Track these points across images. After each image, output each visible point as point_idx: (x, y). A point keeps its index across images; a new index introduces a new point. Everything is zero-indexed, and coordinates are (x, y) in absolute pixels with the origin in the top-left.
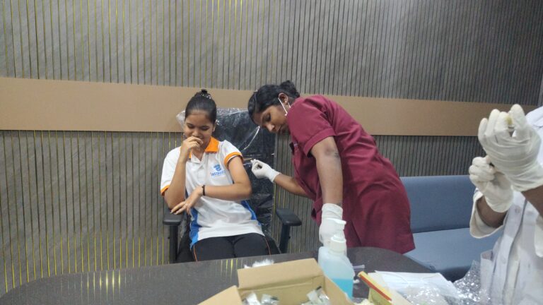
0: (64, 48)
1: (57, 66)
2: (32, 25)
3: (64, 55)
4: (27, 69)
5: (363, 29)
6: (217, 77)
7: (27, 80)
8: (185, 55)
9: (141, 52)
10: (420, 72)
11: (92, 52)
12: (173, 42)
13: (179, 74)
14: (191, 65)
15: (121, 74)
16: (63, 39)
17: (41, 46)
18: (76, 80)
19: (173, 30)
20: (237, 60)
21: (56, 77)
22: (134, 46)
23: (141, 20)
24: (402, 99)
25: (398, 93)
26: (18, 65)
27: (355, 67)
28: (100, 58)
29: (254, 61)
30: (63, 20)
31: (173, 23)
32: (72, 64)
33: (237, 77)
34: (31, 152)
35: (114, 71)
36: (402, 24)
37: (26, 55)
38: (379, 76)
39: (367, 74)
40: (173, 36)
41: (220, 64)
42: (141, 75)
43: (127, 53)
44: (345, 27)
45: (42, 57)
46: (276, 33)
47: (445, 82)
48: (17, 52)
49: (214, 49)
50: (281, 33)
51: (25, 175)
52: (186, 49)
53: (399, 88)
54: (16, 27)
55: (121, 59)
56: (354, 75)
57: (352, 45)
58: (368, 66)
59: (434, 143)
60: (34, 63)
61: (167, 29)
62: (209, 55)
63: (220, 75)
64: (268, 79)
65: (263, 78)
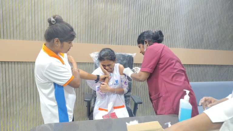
2: (33, 19)
4: (31, 36)
7: (31, 41)
8: (94, 31)
10: (193, 37)
12: (89, 25)
13: (91, 38)
14: (97, 34)
17: (36, 27)
19: (89, 20)
20: (116, 32)
23: (77, 16)
24: (185, 49)
25: (184, 46)
26: (27, 35)
31: (90, 18)
33: (115, 39)
36: (185, 17)
37: (31, 31)
38: (176, 39)
39: (170, 38)
40: (89, 23)
41: (108, 34)
45: (37, 32)
47: (204, 41)
48: (27, 30)
49: (106, 28)
50: (134, 21)
51: (29, 80)
52: (94, 28)
53: (184, 44)
54: (27, 20)
57: (164, 26)
59: (200, 68)
60: (34, 34)
61: (87, 20)
62: (104, 31)
63: (108, 39)
64: (128, 40)
65: (126, 40)
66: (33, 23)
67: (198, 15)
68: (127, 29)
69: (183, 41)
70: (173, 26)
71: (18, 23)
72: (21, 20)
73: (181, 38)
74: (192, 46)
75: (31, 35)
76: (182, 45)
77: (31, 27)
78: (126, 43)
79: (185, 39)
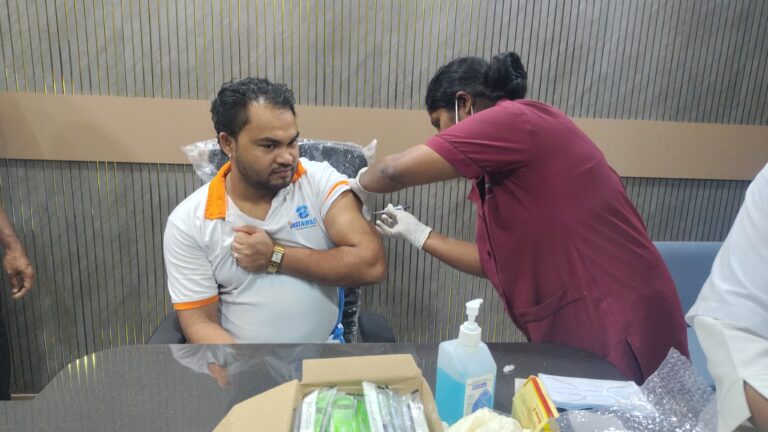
0: (183, 57)
1: (175, 82)
2: (146, 29)
5: (604, 12)
7: (140, 99)
9: (279, 60)
13: (328, 88)
14: (345, 76)
16: (182, 44)
17: (156, 55)
19: (321, 28)
21: (174, 95)
23: (278, 17)
25: (661, 112)
26: (130, 81)
27: (589, 73)
32: (193, 78)
33: (408, 91)
34: (146, 189)
38: (630, 86)
39: (609, 84)
40: (321, 37)
41: (385, 74)
43: (262, 61)
44: (574, 12)
46: (466, 26)
47: (743, 94)
48: (129, 64)
49: (377, 52)
51: (139, 218)
52: (337, 54)
53: (662, 105)
54: (128, 34)
56: (588, 84)
57: (586, 40)
58: (611, 71)
60: (148, 78)
62: (370, 63)
66: (146, 40)
69: (656, 95)
71: (101, 43)
72: (109, 33)
73: (651, 84)
74: (694, 114)
75: (140, 79)
76: (654, 109)
77: (138, 53)
79: (664, 86)
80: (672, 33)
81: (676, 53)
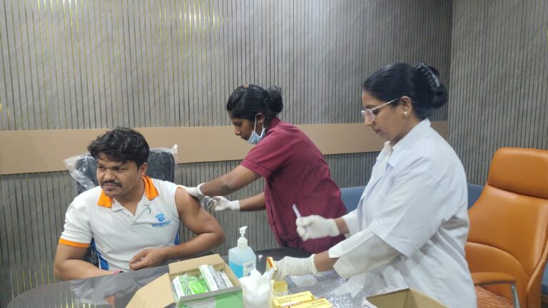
0: (37, 104)
1: (32, 119)
3: (37, 110)
4: (5, 124)
5: (292, 68)
6: (170, 117)
7: (6, 132)
8: (141, 102)
9: (103, 102)
10: (344, 101)
11: (61, 104)
12: (130, 92)
14: (147, 109)
15: (87, 121)
16: (36, 95)
17: (17, 103)
18: (48, 128)
19: (129, 82)
20: (186, 102)
21: (31, 128)
22: (97, 97)
23: (101, 76)
24: (330, 124)
25: (327, 119)
28: (68, 109)
29: (200, 102)
30: (35, 80)
31: (129, 77)
32: (44, 116)
33: (187, 116)
34: (12, 192)
35: (81, 119)
36: (324, 62)
38: (310, 106)
39: (299, 105)
40: (130, 87)
41: (172, 107)
42: (104, 121)
43: (91, 103)
44: (276, 69)
45: (18, 112)
46: (218, 77)
49: (166, 95)
50: (222, 78)
51: (7, 212)
53: (327, 116)
55: (86, 109)
58: (299, 99)
61: (124, 81)
62: (162, 101)
63: (172, 115)
64: (214, 116)
65: (210, 115)
67: (348, 58)
68: (210, 93)
69: (323, 110)
70: (302, 84)
73: (320, 104)
74: (343, 119)
76: (323, 118)
78: (210, 121)
79: (327, 106)
80: (327, 78)
81: (331, 88)
